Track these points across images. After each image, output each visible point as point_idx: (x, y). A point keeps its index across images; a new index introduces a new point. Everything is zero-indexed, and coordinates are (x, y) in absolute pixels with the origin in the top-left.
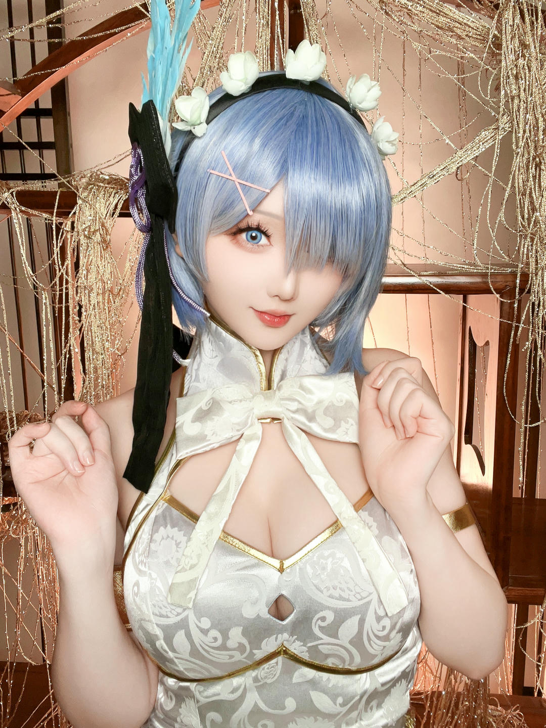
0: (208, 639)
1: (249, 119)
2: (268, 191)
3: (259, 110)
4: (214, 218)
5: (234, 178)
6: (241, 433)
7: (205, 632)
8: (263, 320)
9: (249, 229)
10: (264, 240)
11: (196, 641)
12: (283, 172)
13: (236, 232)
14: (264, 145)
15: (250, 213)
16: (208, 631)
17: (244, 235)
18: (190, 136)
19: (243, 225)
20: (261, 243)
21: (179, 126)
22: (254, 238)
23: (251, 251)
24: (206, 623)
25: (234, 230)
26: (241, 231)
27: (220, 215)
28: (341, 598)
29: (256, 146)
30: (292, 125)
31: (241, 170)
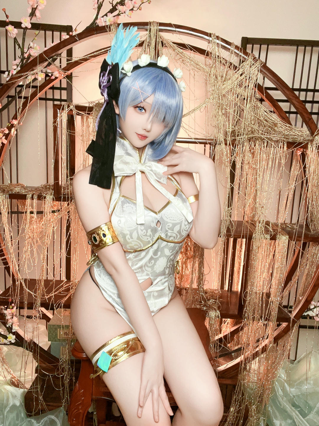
1: (146, 74)
2: (149, 96)
3: (149, 72)
4: (131, 101)
5: (139, 90)
8: (139, 137)
9: (140, 107)
10: (143, 111)
12: (154, 91)
13: (136, 107)
14: (149, 83)
15: (143, 101)
17: (138, 108)
18: (125, 75)
19: (139, 105)
20: (142, 111)
21: (123, 71)
23: (140, 114)
25: (136, 106)
26: (137, 107)
27: (133, 100)
28: (173, 220)
29: (147, 83)
30: (158, 79)
31: (142, 88)
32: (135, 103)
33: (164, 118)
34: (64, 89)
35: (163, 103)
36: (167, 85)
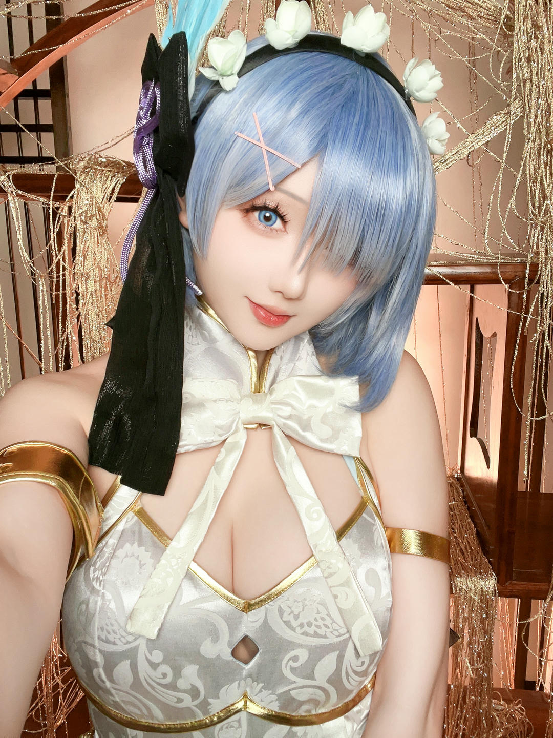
0: (157, 674)
1: (290, 79)
2: (300, 167)
3: (303, 71)
4: (230, 187)
5: (262, 144)
6: (223, 438)
7: (154, 666)
9: (265, 208)
10: (279, 223)
11: (142, 675)
12: (320, 147)
13: (250, 209)
14: (304, 112)
15: (272, 188)
16: (158, 665)
17: (256, 214)
19: (260, 202)
20: (275, 226)
21: (207, 72)
22: (267, 219)
23: (262, 234)
24: (157, 656)
25: (247, 206)
26: (254, 208)
27: (238, 185)
28: (316, 635)
29: (294, 112)
30: (340, 97)
31: (272, 137)
32: (247, 194)
33: (357, 253)
34: (47, 128)
35: (353, 196)
36: (373, 122)
